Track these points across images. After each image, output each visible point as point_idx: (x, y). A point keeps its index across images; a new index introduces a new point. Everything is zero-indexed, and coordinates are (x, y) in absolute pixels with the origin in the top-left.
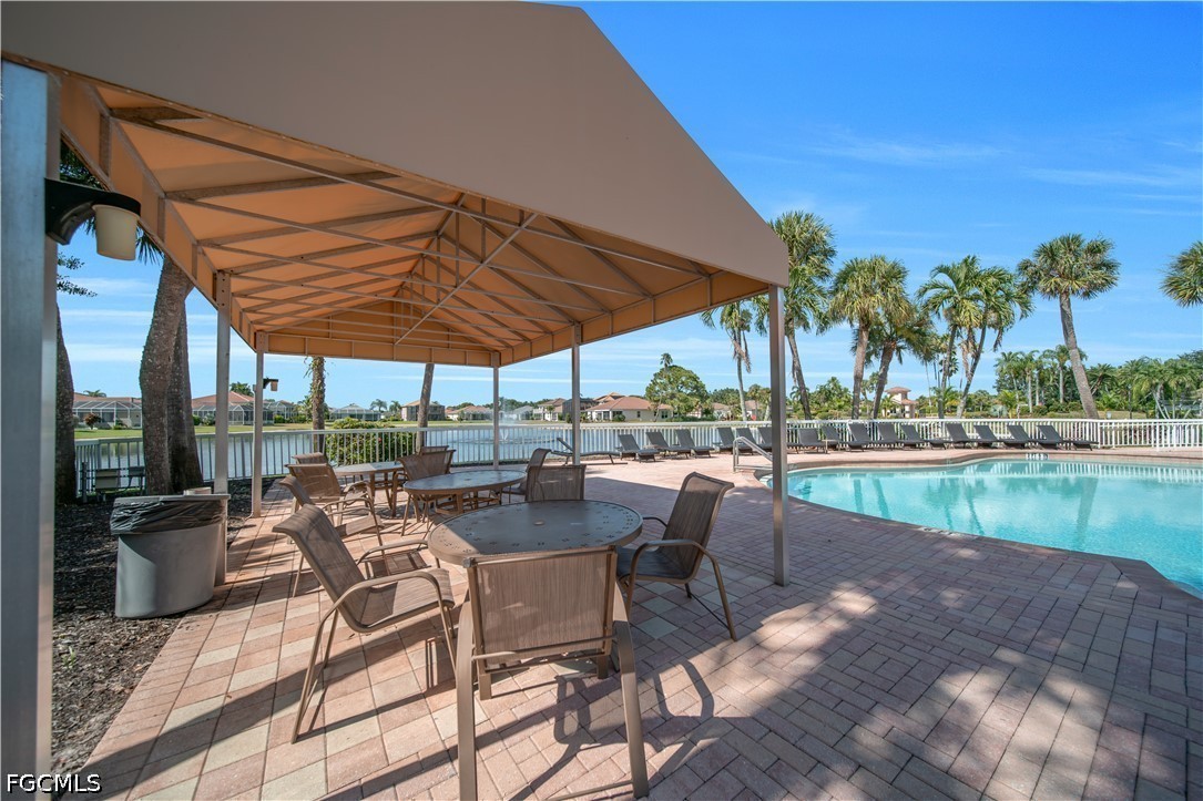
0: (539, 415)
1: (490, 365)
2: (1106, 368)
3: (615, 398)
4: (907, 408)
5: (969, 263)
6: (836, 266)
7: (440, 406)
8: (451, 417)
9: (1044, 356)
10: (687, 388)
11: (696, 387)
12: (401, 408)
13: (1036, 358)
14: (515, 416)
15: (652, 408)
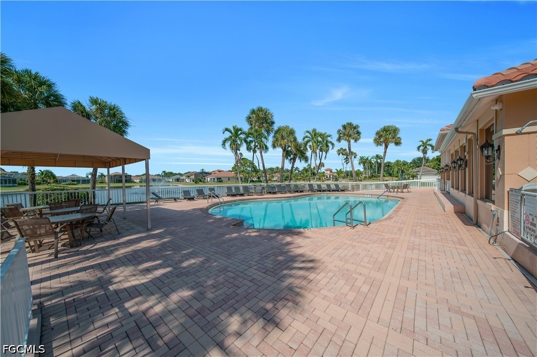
0: (184, 179)
1: (105, 167)
2: (389, 163)
3: (219, 171)
4: (331, 176)
5: (314, 130)
6: (276, 127)
7: (129, 175)
8: (135, 181)
9: (372, 158)
10: (250, 168)
11: (254, 168)
12: (105, 176)
13: (369, 159)
14: (171, 180)
15: (235, 176)
